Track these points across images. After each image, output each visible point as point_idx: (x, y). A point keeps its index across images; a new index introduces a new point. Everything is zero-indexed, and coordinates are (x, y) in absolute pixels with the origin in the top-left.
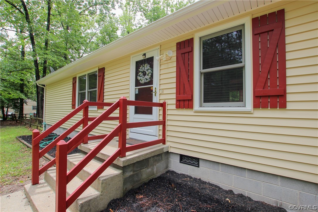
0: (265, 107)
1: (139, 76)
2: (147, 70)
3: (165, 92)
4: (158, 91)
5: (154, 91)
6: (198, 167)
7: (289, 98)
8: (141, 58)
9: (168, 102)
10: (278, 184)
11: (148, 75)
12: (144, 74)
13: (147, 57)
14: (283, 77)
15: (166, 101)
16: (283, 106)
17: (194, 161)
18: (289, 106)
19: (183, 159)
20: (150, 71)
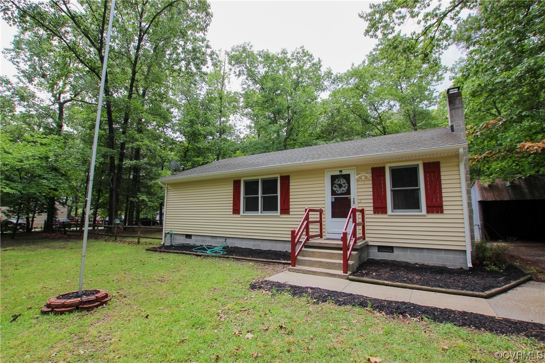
0: (433, 212)
1: (335, 187)
2: (344, 184)
3: (363, 201)
4: (356, 200)
5: (352, 200)
6: (393, 252)
7: (444, 208)
8: (338, 173)
9: (366, 209)
10: (442, 255)
11: (344, 187)
12: (340, 186)
13: (344, 173)
14: (441, 197)
15: (364, 208)
16: (442, 212)
17: (390, 249)
18: (445, 212)
19: (381, 248)
20: (346, 184)
